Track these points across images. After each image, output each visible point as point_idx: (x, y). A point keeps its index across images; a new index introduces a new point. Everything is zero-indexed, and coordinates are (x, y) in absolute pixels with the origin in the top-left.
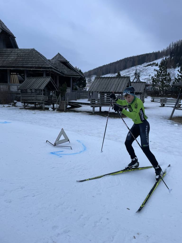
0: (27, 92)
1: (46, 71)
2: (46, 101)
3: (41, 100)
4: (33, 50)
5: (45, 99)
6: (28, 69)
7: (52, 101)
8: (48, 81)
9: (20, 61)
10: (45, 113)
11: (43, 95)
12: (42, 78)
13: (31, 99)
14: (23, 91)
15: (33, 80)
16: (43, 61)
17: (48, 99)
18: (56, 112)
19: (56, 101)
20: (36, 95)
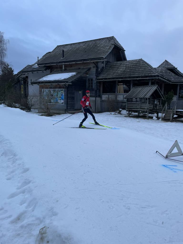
0: (132, 100)
1: (152, 79)
2: (150, 110)
3: (145, 108)
4: (141, 60)
5: (149, 107)
6: (134, 79)
7: (157, 110)
8: (154, 90)
9: (127, 72)
10: (149, 122)
11: (148, 103)
12: (149, 87)
13: (135, 107)
14: (128, 100)
15: (139, 89)
16: (150, 70)
17: (153, 108)
18: (161, 121)
19: (162, 110)
20: (141, 103)
